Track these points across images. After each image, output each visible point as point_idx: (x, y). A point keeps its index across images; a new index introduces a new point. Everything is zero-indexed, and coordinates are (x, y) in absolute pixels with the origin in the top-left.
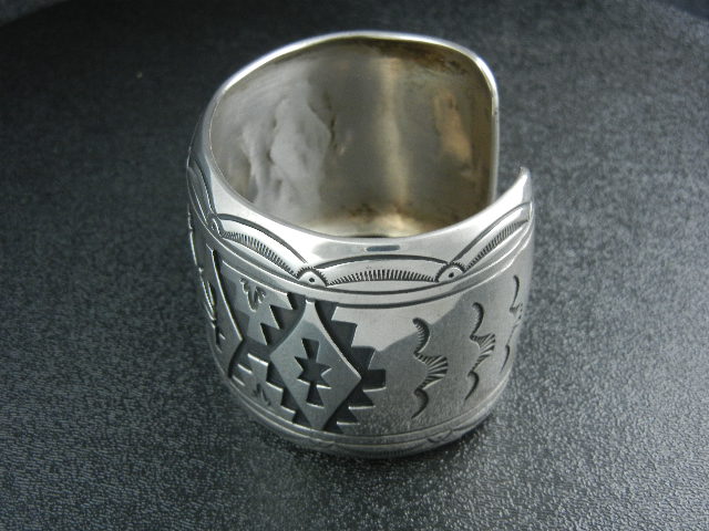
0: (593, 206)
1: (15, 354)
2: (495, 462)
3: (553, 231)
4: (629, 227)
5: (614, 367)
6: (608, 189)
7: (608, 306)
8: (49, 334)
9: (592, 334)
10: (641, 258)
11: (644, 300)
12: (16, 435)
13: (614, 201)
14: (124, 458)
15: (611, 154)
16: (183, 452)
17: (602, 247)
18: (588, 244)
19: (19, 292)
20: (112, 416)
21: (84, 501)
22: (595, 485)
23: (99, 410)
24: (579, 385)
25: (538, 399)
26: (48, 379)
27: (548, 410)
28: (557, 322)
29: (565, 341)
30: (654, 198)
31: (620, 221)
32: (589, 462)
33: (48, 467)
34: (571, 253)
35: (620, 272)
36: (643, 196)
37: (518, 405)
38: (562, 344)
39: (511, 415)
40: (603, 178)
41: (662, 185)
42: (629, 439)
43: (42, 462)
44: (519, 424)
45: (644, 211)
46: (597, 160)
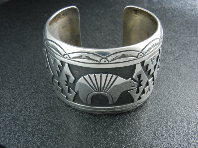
0: (175, 46)
1: (22, 87)
2: (159, 110)
3: (166, 52)
4: (186, 51)
5: (188, 85)
6: (179, 41)
7: (184, 70)
8: (30, 81)
9: (180, 77)
10: (190, 58)
11: (193, 69)
12: (25, 108)
13: (181, 44)
14: (57, 113)
15: (178, 32)
16: (73, 110)
17: (179, 55)
18: (176, 55)
19: (20, 71)
20: (51, 102)
21: (47, 124)
22: (187, 115)
23: (47, 101)
24: (179, 90)
25: (168, 94)
26: (32, 93)
27: (171, 96)
28: (170, 74)
29: (173, 79)
30: (192, 43)
31: (183, 49)
32: (184, 109)
33: (35, 116)
34: (171, 57)
35: (185, 62)
36: (189, 43)
37: (163, 95)
38: (173, 80)
39: (162, 98)
40: (177, 38)
41: (193, 40)
42: (194, 103)
43: (33, 114)
44: (164, 100)
45: (189, 47)
46: (175, 34)
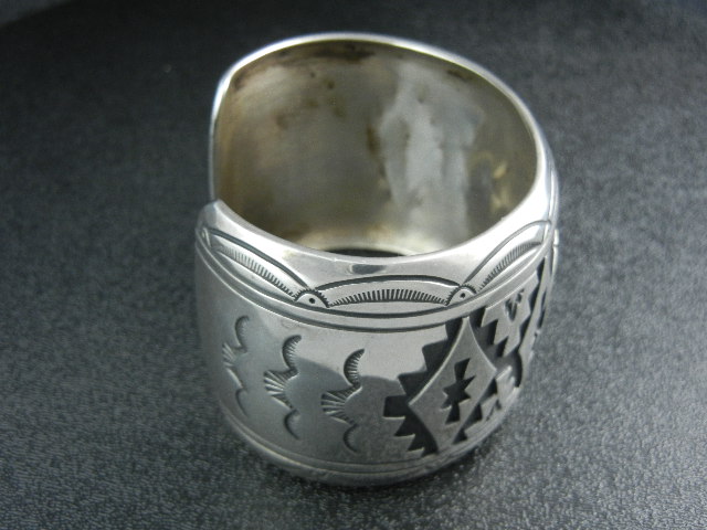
0: (625, 219)
1: (23, 343)
2: (512, 479)
3: (582, 243)
4: (662, 243)
5: (641, 385)
6: (642, 203)
7: (636, 323)
8: (59, 324)
9: (619, 351)
10: (673, 275)
11: (675, 319)
12: (19, 426)
13: (646, 214)
14: (128, 456)
15: (646, 167)
16: (188, 453)
17: (633, 262)
18: (619, 257)
19: (32, 280)
20: (117, 412)
21: (83, 498)
22: (615, 508)
23: (104, 405)
24: (603, 403)
25: (560, 416)
26: (55, 371)
27: (570, 427)
28: (582, 337)
29: (590, 357)
30: (690, 214)
31: (653, 236)
32: (611, 484)
33: (49, 461)
34: (601, 267)
35: (651, 287)
36: (677, 212)
37: (539, 421)
38: (587, 359)
39: (530, 432)
40: (637, 190)
41: (698, 200)
42: (654, 462)
43: (42, 455)
44: (539, 440)
45: (678, 227)
46: (630, 172)
